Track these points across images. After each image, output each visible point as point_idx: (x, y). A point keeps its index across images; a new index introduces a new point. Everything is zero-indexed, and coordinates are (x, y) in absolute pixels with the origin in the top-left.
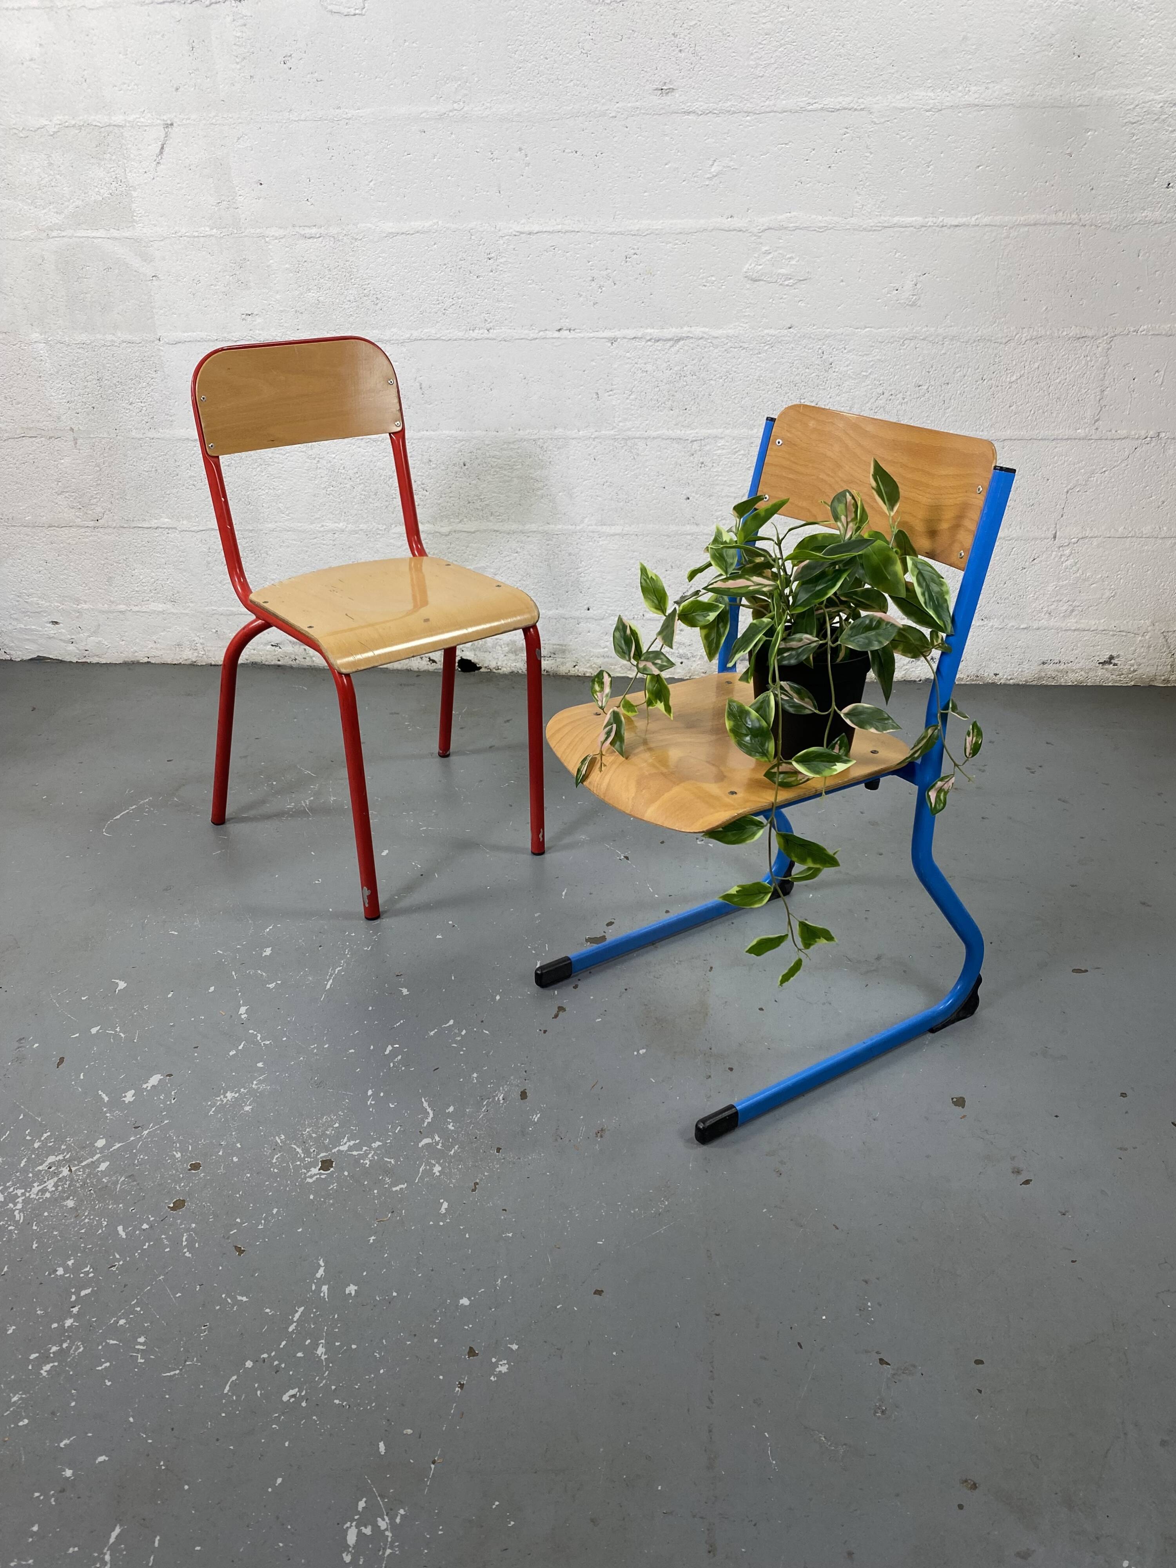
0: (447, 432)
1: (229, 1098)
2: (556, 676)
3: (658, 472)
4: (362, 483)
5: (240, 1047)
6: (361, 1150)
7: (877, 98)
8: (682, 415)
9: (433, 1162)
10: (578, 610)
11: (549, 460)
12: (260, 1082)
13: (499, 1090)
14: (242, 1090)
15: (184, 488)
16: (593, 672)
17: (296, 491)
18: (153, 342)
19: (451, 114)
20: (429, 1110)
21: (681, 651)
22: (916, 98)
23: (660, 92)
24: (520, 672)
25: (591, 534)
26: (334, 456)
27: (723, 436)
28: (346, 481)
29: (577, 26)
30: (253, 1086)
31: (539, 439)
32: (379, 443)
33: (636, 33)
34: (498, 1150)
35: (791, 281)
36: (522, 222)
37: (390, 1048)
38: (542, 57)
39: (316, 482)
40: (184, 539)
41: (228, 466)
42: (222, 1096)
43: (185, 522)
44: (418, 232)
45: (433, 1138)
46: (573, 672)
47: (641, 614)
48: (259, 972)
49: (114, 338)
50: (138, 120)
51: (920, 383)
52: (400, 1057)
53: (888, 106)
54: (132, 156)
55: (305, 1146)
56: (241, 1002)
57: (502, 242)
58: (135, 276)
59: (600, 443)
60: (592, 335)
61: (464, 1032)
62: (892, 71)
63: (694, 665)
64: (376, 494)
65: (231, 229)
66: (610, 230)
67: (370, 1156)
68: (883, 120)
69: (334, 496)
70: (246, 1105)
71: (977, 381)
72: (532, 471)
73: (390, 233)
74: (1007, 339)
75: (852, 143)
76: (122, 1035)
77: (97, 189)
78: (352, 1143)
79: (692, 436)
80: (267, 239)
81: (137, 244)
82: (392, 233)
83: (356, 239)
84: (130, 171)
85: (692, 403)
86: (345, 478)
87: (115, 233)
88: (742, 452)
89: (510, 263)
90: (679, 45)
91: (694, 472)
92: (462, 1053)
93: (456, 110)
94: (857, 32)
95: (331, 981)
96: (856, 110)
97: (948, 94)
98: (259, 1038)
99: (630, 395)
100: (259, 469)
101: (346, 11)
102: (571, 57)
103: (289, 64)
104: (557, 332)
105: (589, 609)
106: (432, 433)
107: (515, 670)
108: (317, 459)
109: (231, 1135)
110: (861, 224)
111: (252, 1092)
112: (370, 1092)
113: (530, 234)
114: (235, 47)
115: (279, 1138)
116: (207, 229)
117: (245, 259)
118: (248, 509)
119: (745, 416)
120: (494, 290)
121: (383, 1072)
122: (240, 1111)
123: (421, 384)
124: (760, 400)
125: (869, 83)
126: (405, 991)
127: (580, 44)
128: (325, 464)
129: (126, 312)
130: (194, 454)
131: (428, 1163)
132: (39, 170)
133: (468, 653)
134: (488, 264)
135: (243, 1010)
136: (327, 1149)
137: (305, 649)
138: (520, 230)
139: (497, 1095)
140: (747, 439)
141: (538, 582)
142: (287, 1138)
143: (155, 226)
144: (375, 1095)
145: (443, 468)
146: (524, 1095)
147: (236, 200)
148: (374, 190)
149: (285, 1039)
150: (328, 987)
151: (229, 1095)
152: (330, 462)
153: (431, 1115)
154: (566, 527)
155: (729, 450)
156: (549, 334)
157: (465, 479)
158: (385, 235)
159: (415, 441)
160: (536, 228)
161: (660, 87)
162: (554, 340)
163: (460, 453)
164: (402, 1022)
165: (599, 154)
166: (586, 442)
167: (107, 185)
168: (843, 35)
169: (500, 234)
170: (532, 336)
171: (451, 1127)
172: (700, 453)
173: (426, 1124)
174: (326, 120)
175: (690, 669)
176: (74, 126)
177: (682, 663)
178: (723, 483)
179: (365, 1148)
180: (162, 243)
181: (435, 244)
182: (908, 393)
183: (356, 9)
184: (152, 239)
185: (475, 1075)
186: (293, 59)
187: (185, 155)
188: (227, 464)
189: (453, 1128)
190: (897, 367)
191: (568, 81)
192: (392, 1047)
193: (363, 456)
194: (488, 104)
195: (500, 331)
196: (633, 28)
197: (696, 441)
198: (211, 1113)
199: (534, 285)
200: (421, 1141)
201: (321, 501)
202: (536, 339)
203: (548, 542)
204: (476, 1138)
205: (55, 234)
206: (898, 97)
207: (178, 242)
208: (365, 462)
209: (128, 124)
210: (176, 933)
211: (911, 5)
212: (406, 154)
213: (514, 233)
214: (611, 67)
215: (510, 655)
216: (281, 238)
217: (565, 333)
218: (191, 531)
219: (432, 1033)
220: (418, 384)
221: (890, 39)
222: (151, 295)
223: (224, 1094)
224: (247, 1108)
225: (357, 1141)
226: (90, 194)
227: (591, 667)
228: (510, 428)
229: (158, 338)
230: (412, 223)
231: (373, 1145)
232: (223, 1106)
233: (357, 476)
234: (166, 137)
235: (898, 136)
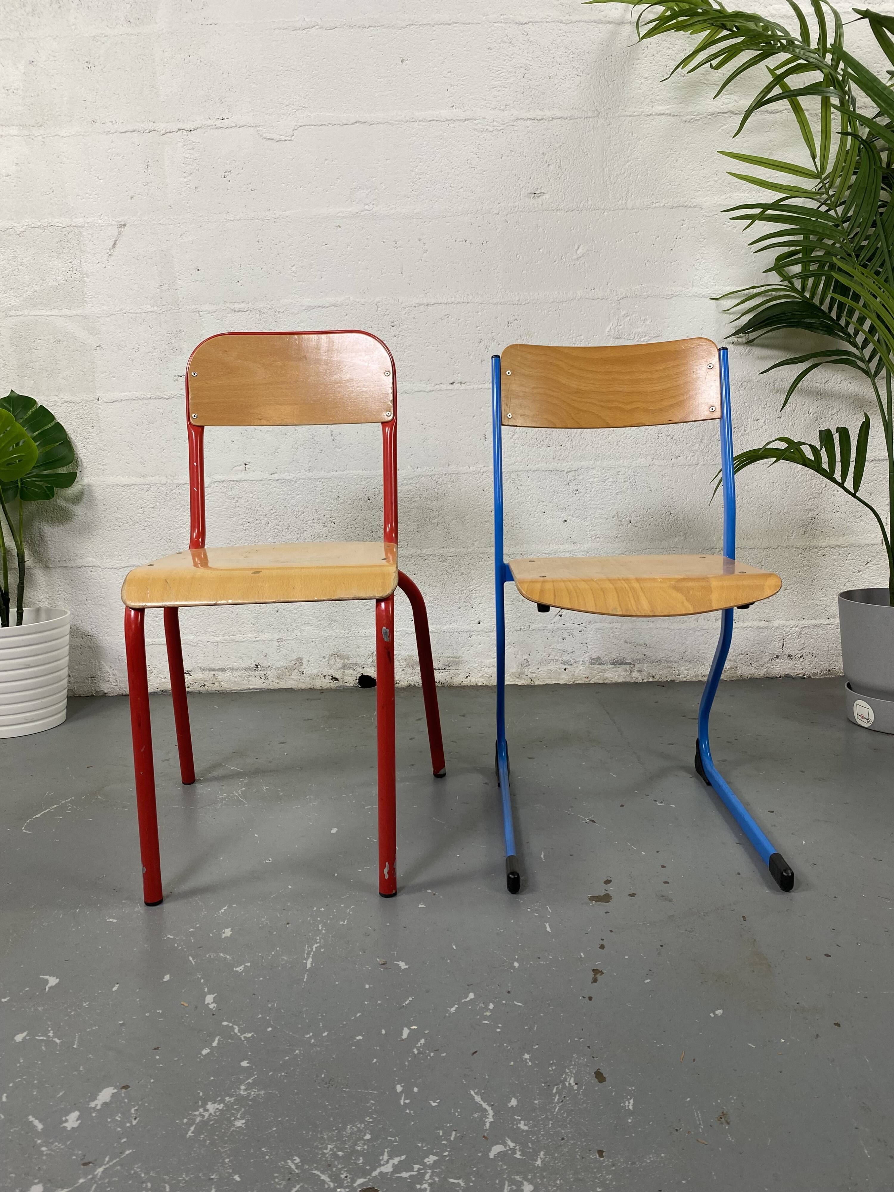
0: (354, 472)
1: (212, 1111)
2: (450, 687)
3: (539, 500)
4: (276, 518)
5: (215, 1044)
6: (412, 1170)
7: (706, 199)
8: (558, 451)
9: (518, 1178)
10: (469, 624)
11: (444, 492)
12: (249, 1087)
13: (566, 1074)
14: (227, 1099)
15: (110, 529)
16: (484, 682)
17: (215, 527)
18: (92, 401)
19: (363, 213)
20: (485, 1105)
21: (564, 659)
22: (736, 197)
23: (533, 195)
24: (417, 685)
25: (481, 555)
26: (251, 495)
27: (594, 466)
28: (261, 518)
29: (466, 148)
30: (242, 1092)
31: (435, 475)
32: (293, 482)
33: (513, 153)
34: (600, 1153)
35: (646, 338)
36: (420, 296)
37: (406, 1032)
38: (438, 170)
39: (234, 519)
40: (105, 576)
41: (153, 508)
42: (201, 1110)
43: (108, 560)
44: (332, 305)
45: (505, 1144)
46: (467, 682)
47: (527, 625)
48: (222, 955)
49: (57, 399)
50: (95, 221)
51: (758, 417)
52: (423, 1041)
53: (715, 204)
54: (88, 249)
55: (332, 1171)
56: (206, 990)
57: (404, 312)
58: (81, 347)
59: (488, 476)
60: (480, 387)
61: (491, 1006)
62: (716, 179)
63: (577, 671)
64: (288, 528)
65: (170, 306)
66: (495, 301)
67: (427, 1177)
68: (712, 214)
69: (250, 531)
70: (235, 1119)
71: (804, 415)
72: (429, 502)
73: (308, 306)
74: (826, 380)
75: (689, 231)
76: (57, 1041)
77: (54, 277)
78: (396, 1160)
79: (567, 467)
80: (201, 313)
81: (86, 320)
82: (311, 306)
83: (279, 312)
84: (85, 262)
85: (567, 439)
86: (261, 515)
87: (66, 312)
88: (611, 480)
89: (411, 329)
90: (548, 161)
91: (570, 498)
92: (498, 1030)
93: (366, 210)
94: (687, 151)
95: (310, 960)
96: (690, 207)
97: (761, 195)
98: (236, 1031)
99: (513, 435)
100: (181, 509)
101: (278, 138)
102: (461, 170)
103: (228, 178)
104: (450, 385)
105: (479, 623)
106: (341, 473)
107: (412, 683)
108: (236, 499)
109: (223, 1163)
110: (700, 292)
111: (240, 1100)
112: (399, 1088)
113: (428, 305)
114: (183, 165)
115: (293, 1162)
116: (149, 306)
117: (180, 330)
118: (169, 547)
119: (612, 450)
120: (397, 351)
121: (408, 1061)
122: (229, 1128)
123: (332, 432)
124: (625, 435)
125: (699, 188)
126: (403, 965)
127: (469, 161)
128: (244, 503)
129: (70, 377)
130: (122, 498)
131: (512, 1182)
132: (4, 262)
133: (368, 670)
134: (391, 330)
135: (209, 999)
136: (365, 1173)
137: (214, 675)
138: (421, 302)
139: (565, 1079)
140: (615, 468)
141: (433, 600)
142: (303, 1161)
143: (103, 305)
144: (407, 1091)
145: (350, 502)
146: (599, 1076)
147: (176, 283)
148: (295, 273)
149: (270, 1029)
150: (309, 966)
151: (211, 1107)
152: (248, 501)
153: (491, 1112)
154: (459, 550)
155: (600, 479)
156: (443, 387)
157: (369, 512)
158: (304, 308)
159: (325, 481)
160: (433, 301)
161: (534, 192)
162: (448, 392)
163: (365, 489)
164: (410, 999)
165: (485, 241)
166: (476, 476)
167: (64, 273)
168: (677, 153)
169: (402, 305)
170: (429, 388)
171: (522, 1126)
172: (574, 482)
173: (488, 1125)
174: (257, 219)
175: (573, 675)
176: (39, 227)
177: (565, 669)
178: (595, 506)
179: (416, 1167)
180: (108, 319)
181: (347, 315)
182: (749, 426)
183: (286, 136)
184: (99, 316)
185: (527, 1056)
186: (232, 174)
187: (134, 248)
188: (152, 506)
189: (526, 1128)
190: (738, 405)
191: (460, 187)
192: (409, 1029)
193: (278, 495)
194: (393, 206)
195: (401, 385)
196: (511, 149)
197: (570, 471)
198: (190, 1134)
199: (430, 347)
200: (490, 1150)
201: (238, 536)
202: (433, 391)
203: (442, 564)
204: (563, 1139)
205: (13, 313)
206: (722, 197)
207: (122, 318)
208: (279, 500)
209: (86, 225)
210: (115, 921)
211: (727, 131)
212: (324, 244)
213: (414, 305)
214: (494, 177)
215: (408, 669)
216: (214, 312)
217: (456, 386)
218: (113, 568)
219: (453, 1010)
220: (329, 432)
221: (713, 156)
222: (94, 362)
223: (204, 1106)
224: (239, 1123)
225: (403, 1157)
226: (47, 280)
227: (482, 676)
228: (409, 467)
229: (97, 397)
230: (327, 299)
231: (426, 1160)
232: (204, 1123)
233: (272, 512)
234: (119, 234)
235: (725, 226)
